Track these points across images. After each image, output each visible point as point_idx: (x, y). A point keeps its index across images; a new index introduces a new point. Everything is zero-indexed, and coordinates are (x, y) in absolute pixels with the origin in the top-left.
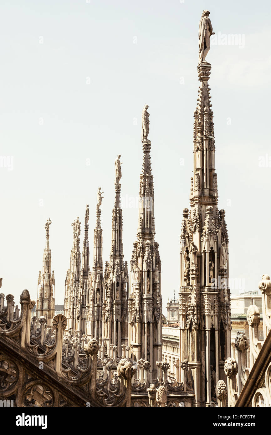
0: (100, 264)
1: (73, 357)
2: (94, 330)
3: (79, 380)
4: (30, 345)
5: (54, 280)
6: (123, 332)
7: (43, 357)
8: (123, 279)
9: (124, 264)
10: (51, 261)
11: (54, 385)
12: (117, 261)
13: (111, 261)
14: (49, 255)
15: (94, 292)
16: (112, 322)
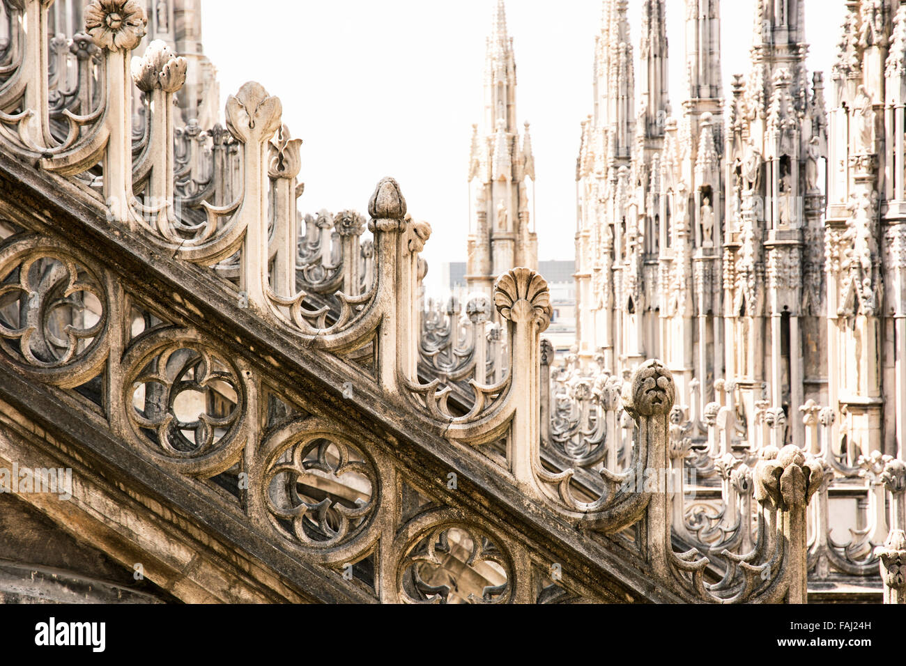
0: (711, 87)
1: (601, 443)
2: (696, 351)
3: (602, 510)
4: (416, 385)
5: (532, 158)
6: (812, 357)
7: (467, 427)
8: (806, 146)
9: (808, 83)
10: (516, 84)
11: (512, 526)
12: (782, 70)
13: (757, 73)
14: (507, 58)
15: (691, 200)
16: (765, 319)
